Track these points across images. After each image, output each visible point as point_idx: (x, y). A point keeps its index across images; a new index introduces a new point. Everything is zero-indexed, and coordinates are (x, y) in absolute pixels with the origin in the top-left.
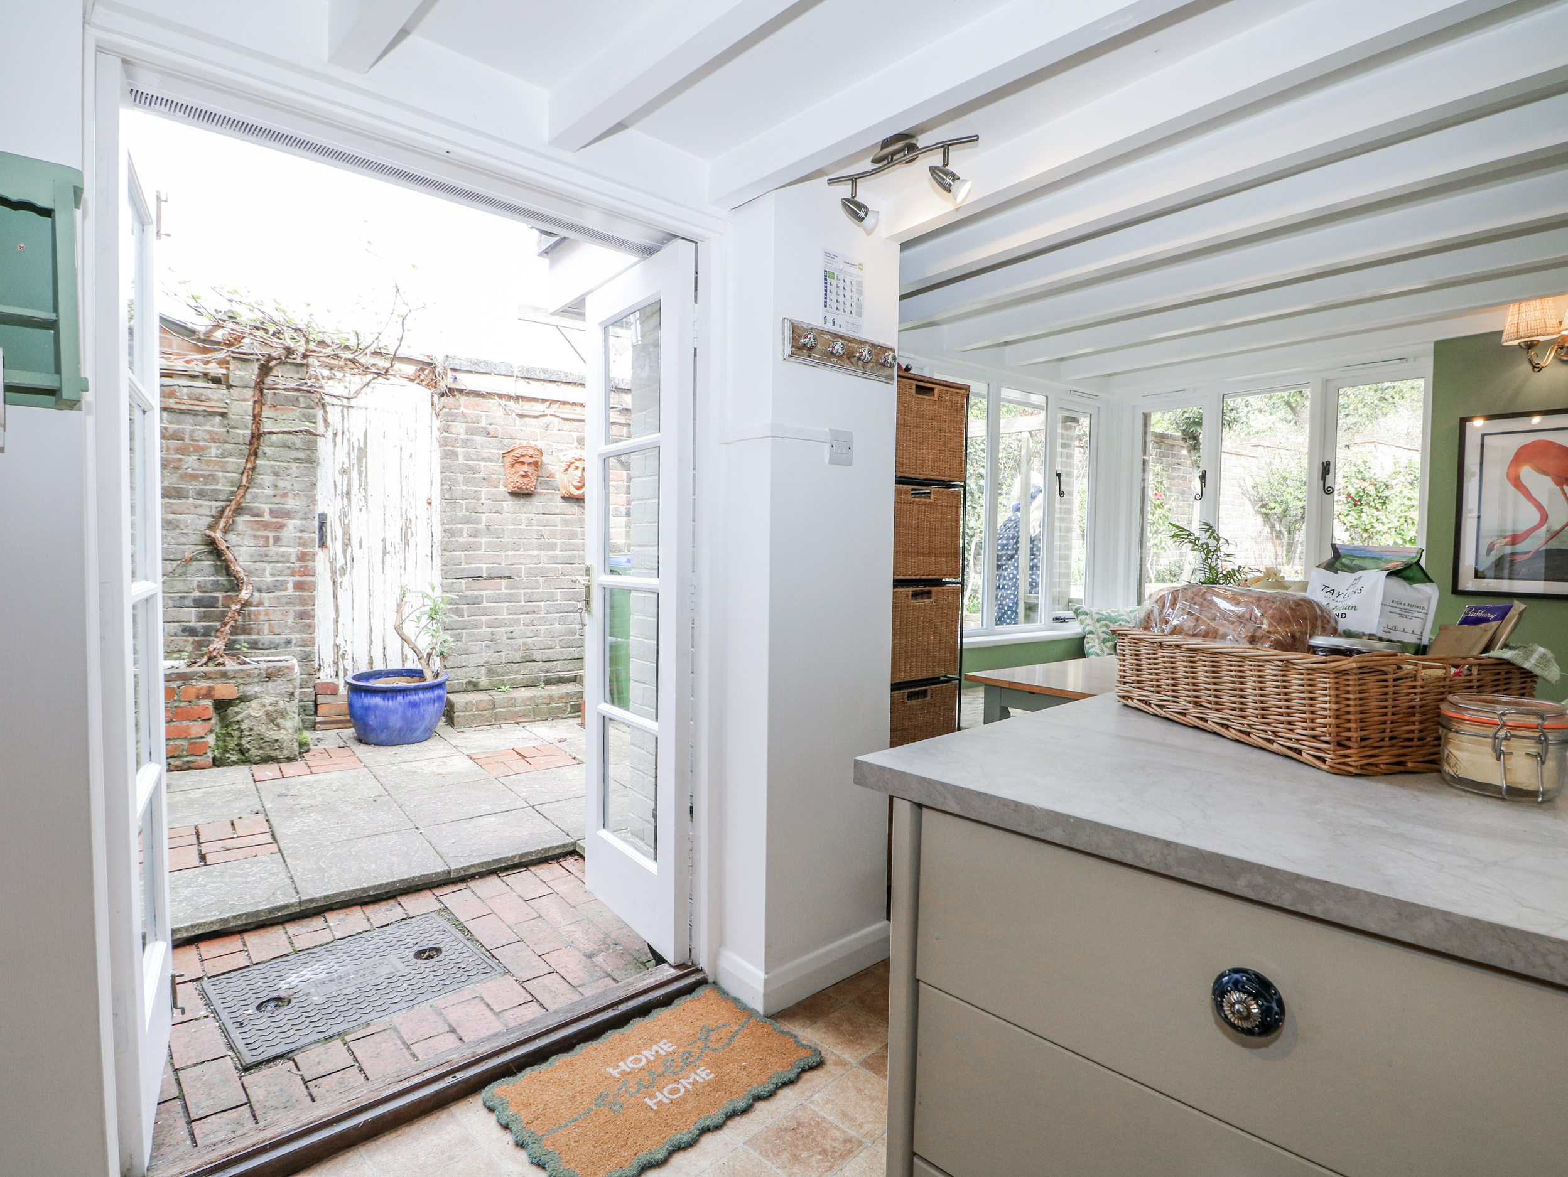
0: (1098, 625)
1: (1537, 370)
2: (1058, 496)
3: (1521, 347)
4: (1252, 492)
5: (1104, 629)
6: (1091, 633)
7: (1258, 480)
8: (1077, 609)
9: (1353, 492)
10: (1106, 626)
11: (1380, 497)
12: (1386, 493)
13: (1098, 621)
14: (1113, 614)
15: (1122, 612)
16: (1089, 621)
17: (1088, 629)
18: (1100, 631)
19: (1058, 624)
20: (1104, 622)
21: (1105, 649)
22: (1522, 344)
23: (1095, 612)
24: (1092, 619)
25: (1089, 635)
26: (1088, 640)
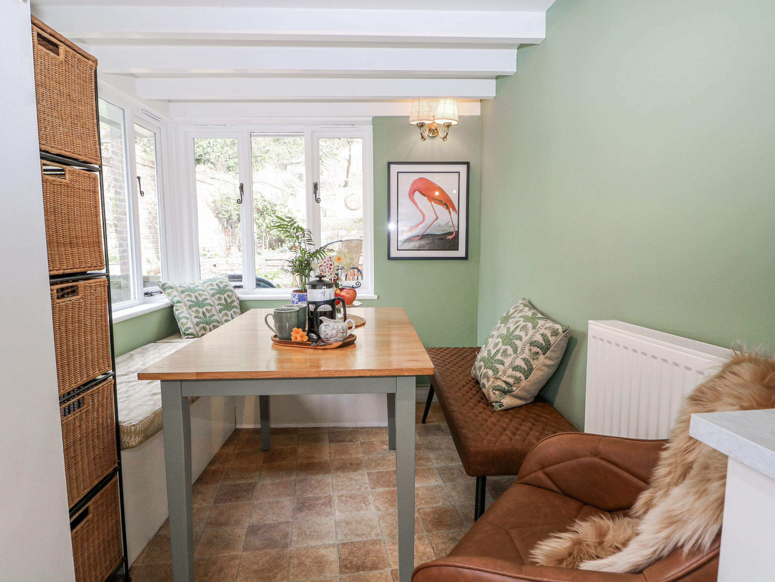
0: (183, 296)
1: (423, 139)
2: (139, 194)
3: (418, 125)
4: (212, 205)
5: (188, 298)
6: (179, 302)
7: (216, 198)
8: (163, 285)
9: (261, 207)
10: (189, 295)
11: (272, 211)
12: (275, 208)
13: (182, 292)
14: (192, 286)
15: (197, 284)
16: (175, 293)
17: (175, 299)
18: (185, 300)
19: (148, 298)
20: (187, 293)
21: (192, 313)
22: (419, 124)
23: (178, 285)
24: (177, 291)
25: (177, 304)
26: (177, 308)
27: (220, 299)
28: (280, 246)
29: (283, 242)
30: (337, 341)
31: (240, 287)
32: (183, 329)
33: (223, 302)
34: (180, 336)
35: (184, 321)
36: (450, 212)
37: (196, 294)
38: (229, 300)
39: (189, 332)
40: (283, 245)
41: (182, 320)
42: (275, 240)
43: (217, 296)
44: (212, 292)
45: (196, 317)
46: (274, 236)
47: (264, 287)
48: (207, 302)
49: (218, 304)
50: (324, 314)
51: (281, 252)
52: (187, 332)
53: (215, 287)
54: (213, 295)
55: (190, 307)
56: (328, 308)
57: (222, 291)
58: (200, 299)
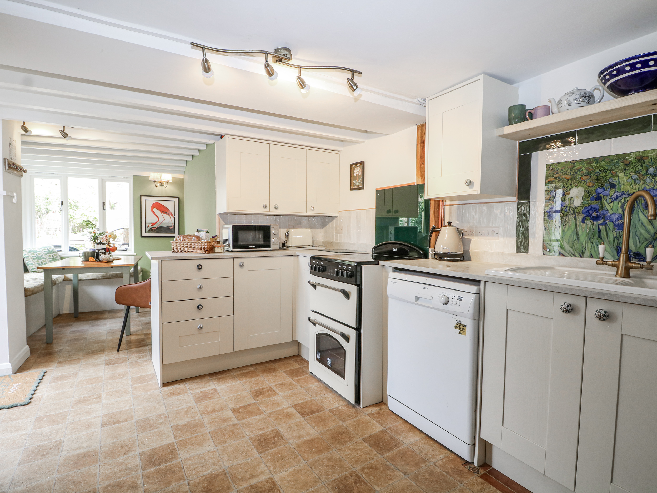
1: (157, 187)
22: (154, 180)
23: (26, 249)
24: (26, 252)
25: (27, 258)
26: (27, 260)
27: (50, 256)
28: (81, 231)
29: (84, 228)
30: (106, 260)
31: (60, 251)
32: (31, 269)
33: (51, 257)
34: (29, 272)
35: (31, 265)
36: (171, 217)
37: (37, 253)
38: (55, 257)
39: (34, 270)
40: (84, 231)
41: (30, 265)
42: (77, 227)
43: (48, 255)
44: (45, 253)
45: (37, 264)
46: (77, 224)
47: (74, 251)
48: (43, 257)
49: (49, 258)
50: (102, 253)
51: (82, 235)
52: (33, 271)
53: (47, 250)
54: (46, 254)
55: (34, 259)
56: (103, 251)
57: (50, 252)
58: (39, 256)
